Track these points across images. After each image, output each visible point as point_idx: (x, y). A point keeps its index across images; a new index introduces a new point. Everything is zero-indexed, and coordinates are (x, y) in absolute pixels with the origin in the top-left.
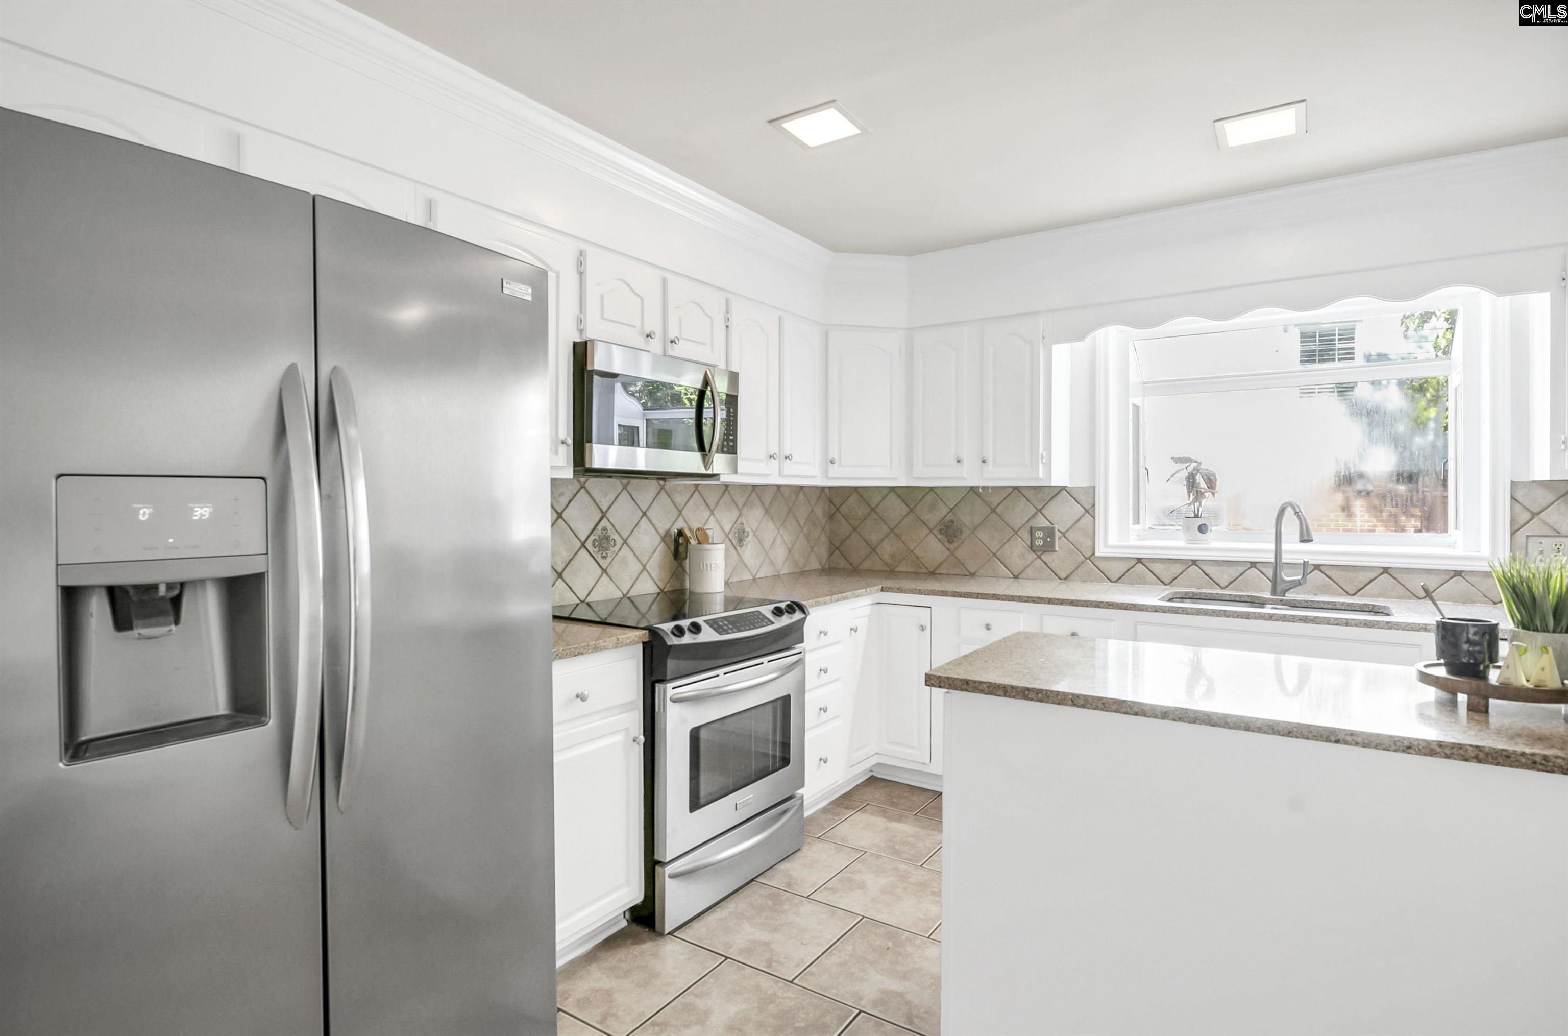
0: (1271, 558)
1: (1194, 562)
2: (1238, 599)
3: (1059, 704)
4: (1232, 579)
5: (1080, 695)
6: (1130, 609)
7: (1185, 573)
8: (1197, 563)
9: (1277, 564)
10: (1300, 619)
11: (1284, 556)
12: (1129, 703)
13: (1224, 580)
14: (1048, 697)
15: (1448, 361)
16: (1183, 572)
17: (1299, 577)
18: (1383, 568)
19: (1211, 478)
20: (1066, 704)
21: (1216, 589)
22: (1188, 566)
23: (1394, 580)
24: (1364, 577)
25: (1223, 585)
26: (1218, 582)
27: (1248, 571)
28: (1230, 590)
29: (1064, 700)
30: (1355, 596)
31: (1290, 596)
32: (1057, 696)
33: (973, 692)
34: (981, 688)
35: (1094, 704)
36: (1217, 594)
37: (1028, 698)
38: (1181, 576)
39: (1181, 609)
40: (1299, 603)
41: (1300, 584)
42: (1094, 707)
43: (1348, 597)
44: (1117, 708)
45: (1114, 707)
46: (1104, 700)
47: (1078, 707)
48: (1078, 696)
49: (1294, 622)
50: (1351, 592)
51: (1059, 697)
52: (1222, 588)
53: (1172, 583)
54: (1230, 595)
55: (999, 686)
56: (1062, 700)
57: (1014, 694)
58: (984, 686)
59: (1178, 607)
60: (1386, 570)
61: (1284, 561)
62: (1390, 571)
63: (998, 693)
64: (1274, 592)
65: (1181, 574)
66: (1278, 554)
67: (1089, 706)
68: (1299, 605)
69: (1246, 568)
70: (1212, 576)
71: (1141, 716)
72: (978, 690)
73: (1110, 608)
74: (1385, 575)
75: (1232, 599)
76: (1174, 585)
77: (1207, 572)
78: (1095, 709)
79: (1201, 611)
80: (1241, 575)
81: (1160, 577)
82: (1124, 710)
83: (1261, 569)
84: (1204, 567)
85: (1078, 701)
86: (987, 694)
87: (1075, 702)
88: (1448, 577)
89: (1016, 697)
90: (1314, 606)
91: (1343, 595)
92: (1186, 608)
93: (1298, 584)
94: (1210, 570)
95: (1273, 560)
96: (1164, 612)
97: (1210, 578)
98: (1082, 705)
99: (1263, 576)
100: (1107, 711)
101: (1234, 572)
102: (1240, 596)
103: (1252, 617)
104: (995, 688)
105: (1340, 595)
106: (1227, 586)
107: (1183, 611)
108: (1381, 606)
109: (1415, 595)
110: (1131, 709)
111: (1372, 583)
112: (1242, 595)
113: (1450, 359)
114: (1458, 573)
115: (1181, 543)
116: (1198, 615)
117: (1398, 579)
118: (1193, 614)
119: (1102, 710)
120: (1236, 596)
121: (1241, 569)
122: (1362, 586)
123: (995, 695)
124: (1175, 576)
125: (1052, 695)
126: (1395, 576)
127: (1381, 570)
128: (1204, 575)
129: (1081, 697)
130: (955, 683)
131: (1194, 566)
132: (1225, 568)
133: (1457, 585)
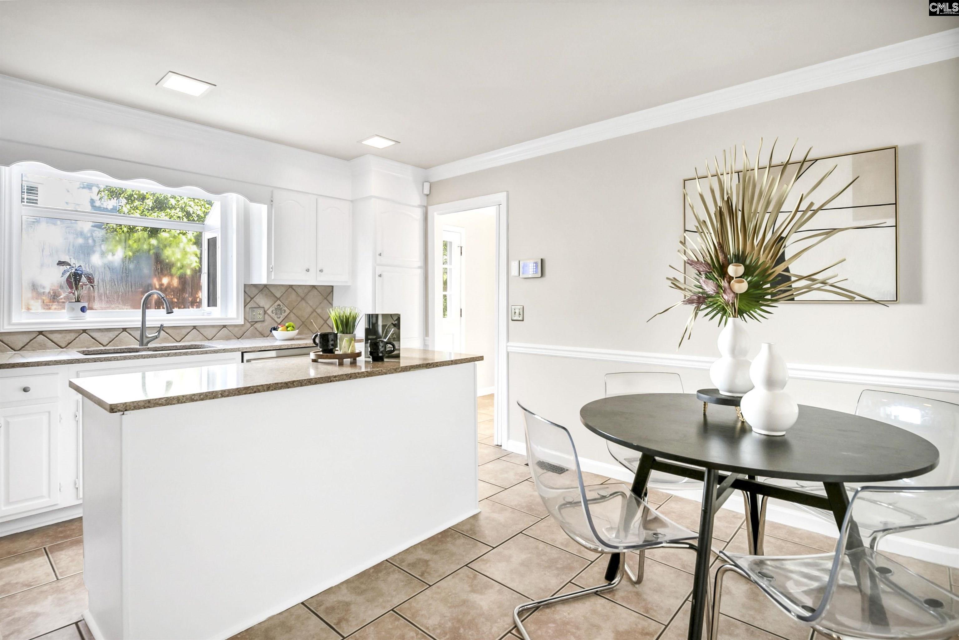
0: (139, 325)
1: (84, 331)
2: (119, 351)
3: (213, 398)
4: (111, 340)
5: (226, 390)
6: (75, 363)
7: (77, 339)
8: (87, 331)
9: (143, 328)
10: (184, 354)
11: (147, 323)
12: (251, 387)
13: (105, 341)
14: (207, 396)
15: (203, 225)
16: (76, 338)
17: (157, 334)
18: (193, 326)
19: (90, 276)
20: (218, 398)
21: (100, 347)
22: (79, 334)
23: (198, 332)
24: (184, 332)
25: (105, 344)
26: (101, 342)
27: (121, 334)
28: (110, 346)
29: (217, 395)
30: (181, 342)
31: (150, 345)
32: (212, 394)
33: (154, 407)
34: (160, 402)
35: (234, 393)
36: (105, 349)
37: (194, 400)
38: (75, 341)
39: (113, 358)
40: (158, 349)
41: (157, 338)
42: (233, 394)
43: (177, 343)
44: (246, 392)
45: (244, 392)
46: (239, 389)
47: (225, 397)
48: (224, 391)
49: (181, 356)
50: (178, 340)
51: (214, 394)
52: (104, 346)
53: (68, 346)
54: (114, 349)
55: (174, 398)
56: (215, 396)
57: (184, 400)
58: (163, 400)
59: (111, 357)
60: (195, 327)
61: (147, 326)
62: (196, 327)
63: (174, 402)
64: (142, 344)
65: (75, 339)
66: (144, 322)
67: (231, 394)
68: (158, 350)
69: (120, 332)
70: (97, 339)
71: (258, 392)
72: (158, 404)
73: (58, 365)
74: (195, 330)
75: (116, 351)
76: (69, 347)
77: (94, 337)
78: (234, 396)
79: (127, 357)
80: (117, 336)
81: (58, 343)
82: (249, 391)
83: (129, 332)
84: (92, 334)
85: (225, 393)
86: (165, 405)
87: (223, 395)
88: (221, 328)
89: (187, 401)
90: (166, 349)
91: (174, 342)
92: (117, 357)
93: (156, 337)
94: (94, 335)
95: (140, 326)
96: (101, 361)
97: (96, 340)
98: (227, 395)
99: (130, 336)
100: (240, 395)
101: (112, 335)
102: (120, 349)
103: (158, 356)
104: (171, 400)
105: (173, 342)
106: (107, 345)
107: (115, 359)
108: (199, 345)
109: (207, 339)
110: (252, 390)
111: (188, 335)
112: (122, 348)
113: (204, 224)
114: (224, 326)
115: (66, 319)
116: (125, 360)
117: (200, 331)
118: (121, 360)
119: (238, 395)
120: (118, 349)
121: (117, 333)
122: (184, 336)
123: (171, 405)
124: (70, 342)
125: (209, 394)
126: (198, 330)
127: (193, 327)
128: (91, 339)
129: (226, 391)
130: (139, 404)
131: (84, 334)
132: (106, 333)
133: (224, 331)
